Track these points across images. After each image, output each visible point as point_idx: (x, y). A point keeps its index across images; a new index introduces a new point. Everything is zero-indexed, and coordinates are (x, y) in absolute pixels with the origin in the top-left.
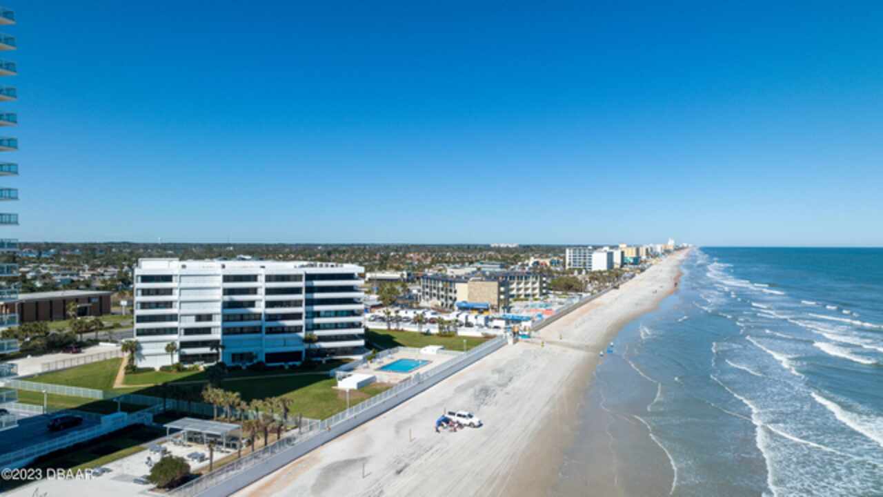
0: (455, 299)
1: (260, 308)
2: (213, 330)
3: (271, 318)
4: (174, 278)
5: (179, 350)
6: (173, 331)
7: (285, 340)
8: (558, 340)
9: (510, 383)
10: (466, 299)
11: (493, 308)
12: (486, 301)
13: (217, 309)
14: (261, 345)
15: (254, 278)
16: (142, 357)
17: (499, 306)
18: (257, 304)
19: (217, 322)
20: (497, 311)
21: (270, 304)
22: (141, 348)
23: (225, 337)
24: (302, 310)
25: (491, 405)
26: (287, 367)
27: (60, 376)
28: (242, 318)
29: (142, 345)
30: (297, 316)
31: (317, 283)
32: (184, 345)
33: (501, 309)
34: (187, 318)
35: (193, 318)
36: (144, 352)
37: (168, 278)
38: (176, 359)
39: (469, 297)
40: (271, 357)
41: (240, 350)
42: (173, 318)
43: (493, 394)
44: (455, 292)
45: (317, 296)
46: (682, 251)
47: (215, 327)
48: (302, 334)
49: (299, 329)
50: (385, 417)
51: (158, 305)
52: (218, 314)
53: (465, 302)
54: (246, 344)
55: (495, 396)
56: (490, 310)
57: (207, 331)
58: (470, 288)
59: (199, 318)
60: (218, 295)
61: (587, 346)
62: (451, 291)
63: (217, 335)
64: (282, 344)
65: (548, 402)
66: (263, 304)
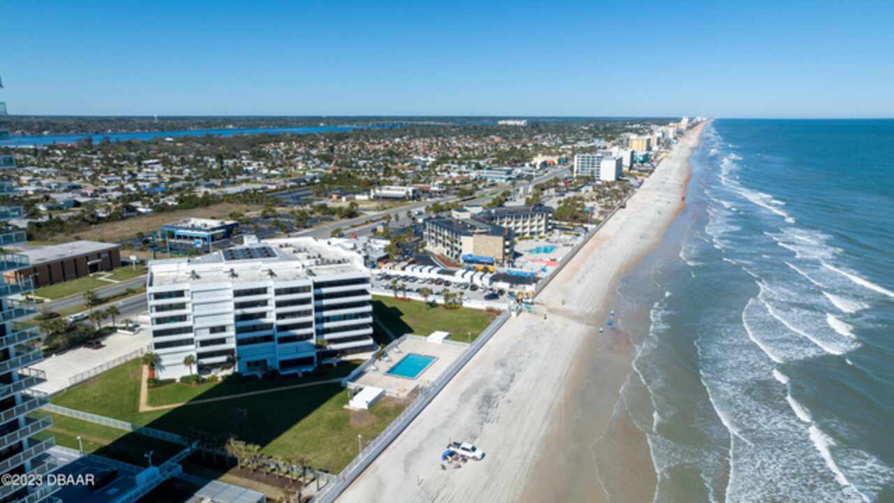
0: (460, 251)
1: (271, 319)
2: (227, 340)
3: (283, 328)
4: (186, 293)
5: (197, 362)
6: (190, 342)
7: (297, 347)
8: (561, 307)
9: (511, 384)
10: (471, 252)
11: (497, 262)
12: (491, 255)
13: (229, 320)
14: (274, 352)
15: (263, 291)
16: (162, 368)
17: (503, 260)
18: (268, 314)
19: (231, 333)
20: (502, 265)
21: (280, 316)
22: (160, 360)
23: (239, 348)
24: (311, 318)
25: (492, 422)
26: (300, 375)
27: (87, 390)
28: (254, 328)
29: (162, 357)
30: (308, 325)
31: (325, 290)
32: (201, 356)
33: (505, 263)
34: (202, 331)
35: (208, 331)
36: (163, 363)
37: (180, 294)
38: (195, 370)
39: (474, 250)
40: (285, 364)
41: (254, 359)
42: (188, 330)
43: (495, 405)
44: (461, 244)
45: (326, 302)
46: (696, 128)
47: (229, 337)
48: (313, 341)
49: (309, 336)
50: (394, 448)
51: (173, 319)
52: (231, 325)
53: (470, 255)
54: (259, 352)
55: (497, 406)
56: (495, 264)
57: (222, 341)
58: (474, 241)
59: (213, 330)
60: (230, 307)
61: (588, 316)
62: (456, 242)
63: (231, 345)
64: (294, 351)
65: (546, 416)
66: (274, 315)
